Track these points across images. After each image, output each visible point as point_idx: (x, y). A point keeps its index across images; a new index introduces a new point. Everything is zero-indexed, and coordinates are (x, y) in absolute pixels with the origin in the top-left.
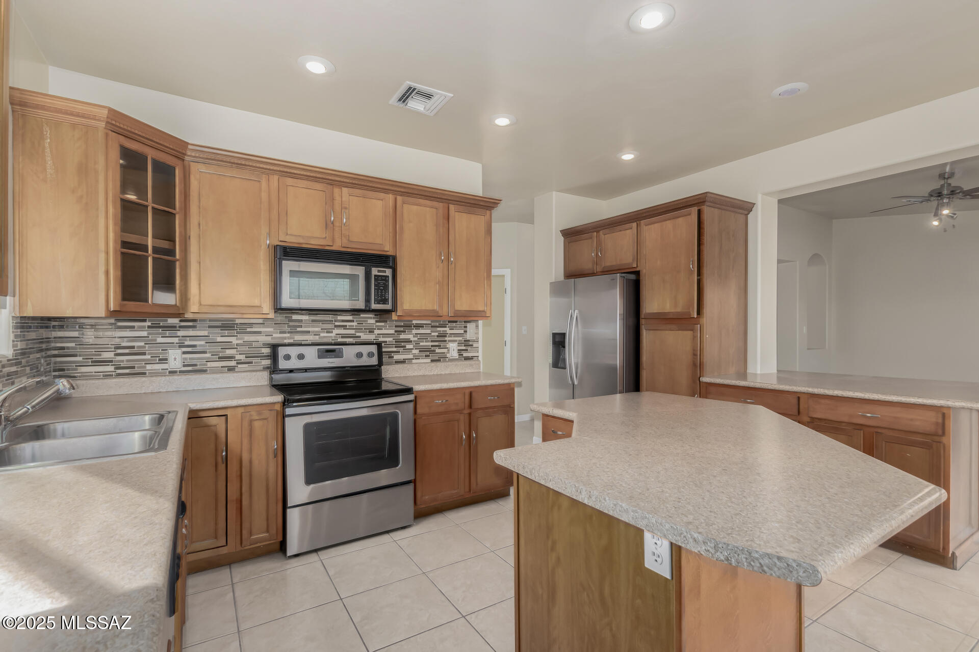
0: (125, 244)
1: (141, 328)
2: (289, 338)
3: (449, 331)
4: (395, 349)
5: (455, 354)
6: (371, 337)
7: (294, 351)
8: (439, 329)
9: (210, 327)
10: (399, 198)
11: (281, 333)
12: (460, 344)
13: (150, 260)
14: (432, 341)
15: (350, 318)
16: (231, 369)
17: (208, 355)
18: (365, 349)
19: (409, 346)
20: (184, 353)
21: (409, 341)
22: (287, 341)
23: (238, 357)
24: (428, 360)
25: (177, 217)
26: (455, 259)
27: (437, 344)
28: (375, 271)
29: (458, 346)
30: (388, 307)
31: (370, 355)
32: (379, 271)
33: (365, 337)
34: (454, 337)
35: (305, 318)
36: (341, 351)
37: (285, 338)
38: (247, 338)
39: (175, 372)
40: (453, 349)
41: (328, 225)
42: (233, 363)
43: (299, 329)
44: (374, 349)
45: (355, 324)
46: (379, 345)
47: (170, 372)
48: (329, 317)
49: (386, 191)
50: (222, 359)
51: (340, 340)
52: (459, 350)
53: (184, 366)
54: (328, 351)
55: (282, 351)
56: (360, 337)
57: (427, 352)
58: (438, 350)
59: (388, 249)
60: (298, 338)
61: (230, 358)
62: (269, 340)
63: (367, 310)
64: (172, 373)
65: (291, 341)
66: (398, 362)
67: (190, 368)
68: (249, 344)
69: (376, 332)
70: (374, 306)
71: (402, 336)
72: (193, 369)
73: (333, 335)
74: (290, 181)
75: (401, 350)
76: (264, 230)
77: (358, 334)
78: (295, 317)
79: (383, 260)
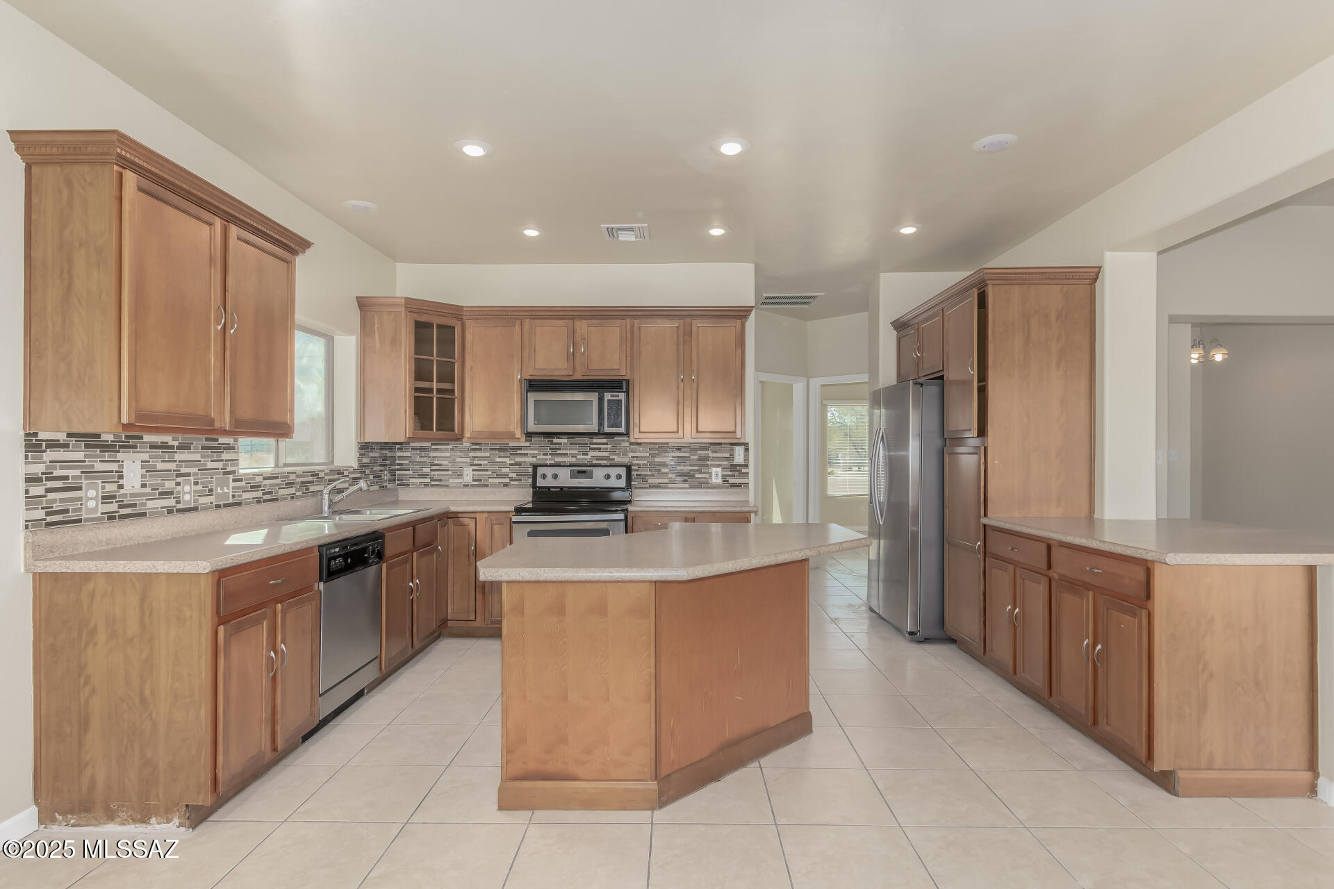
0: (417, 390)
1: (446, 450)
2: (550, 459)
3: (711, 455)
4: (649, 473)
5: (719, 481)
6: (625, 460)
7: (549, 472)
8: (699, 452)
9: (491, 449)
10: (636, 322)
11: (544, 454)
12: (724, 469)
13: (435, 399)
14: (690, 466)
15: (605, 441)
16: (506, 485)
17: (490, 473)
18: (614, 472)
19: (664, 470)
20: (473, 470)
21: (664, 465)
22: (548, 462)
23: (511, 475)
24: (687, 486)
25: (456, 364)
26: (698, 376)
27: (696, 468)
28: (608, 396)
29: (722, 471)
30: (622, 430)
31: (619, 477)
32: (612, 396)
33: (618, 459)
34: (718, 461)
35: (564, 441)
36: (591, 472)
37: (547, 459)
38: (518, 459)
39: (468, 485)
40: (716, 475)
41: (572, 357)
42: (507, 480)
43: (558, 452)
44: (623, 471)
45: (609, 446)
46: (629, 469)
47: (464, 485)
48: (587, 440)
49: (623, 317)
50: (499, 476)
51: (595, 462)
52: (723, 476)
53: (473, 481)
54: (579, 472)
55: (541, 471)
56: (613, 459)
57: (687, 477)
58: (697, 475)
59: (624, 373)
60: (558, 459)
61: (506, 475)
62: (534, 460)
63: (599, 434)
64: (466, 486)
65: (552, 462)
66: (651, 487)
67: (477, 483)
68: (518, 464)
69: (631, 454)
70: (607, 429)
71: (657, 460)
72: (480, 483)
73: (589, 457)
74: (538, 322)
75: (656, 473)
76: (517, 367)
77: (612, 457)
78: (555, 441)
79: (616, 385)
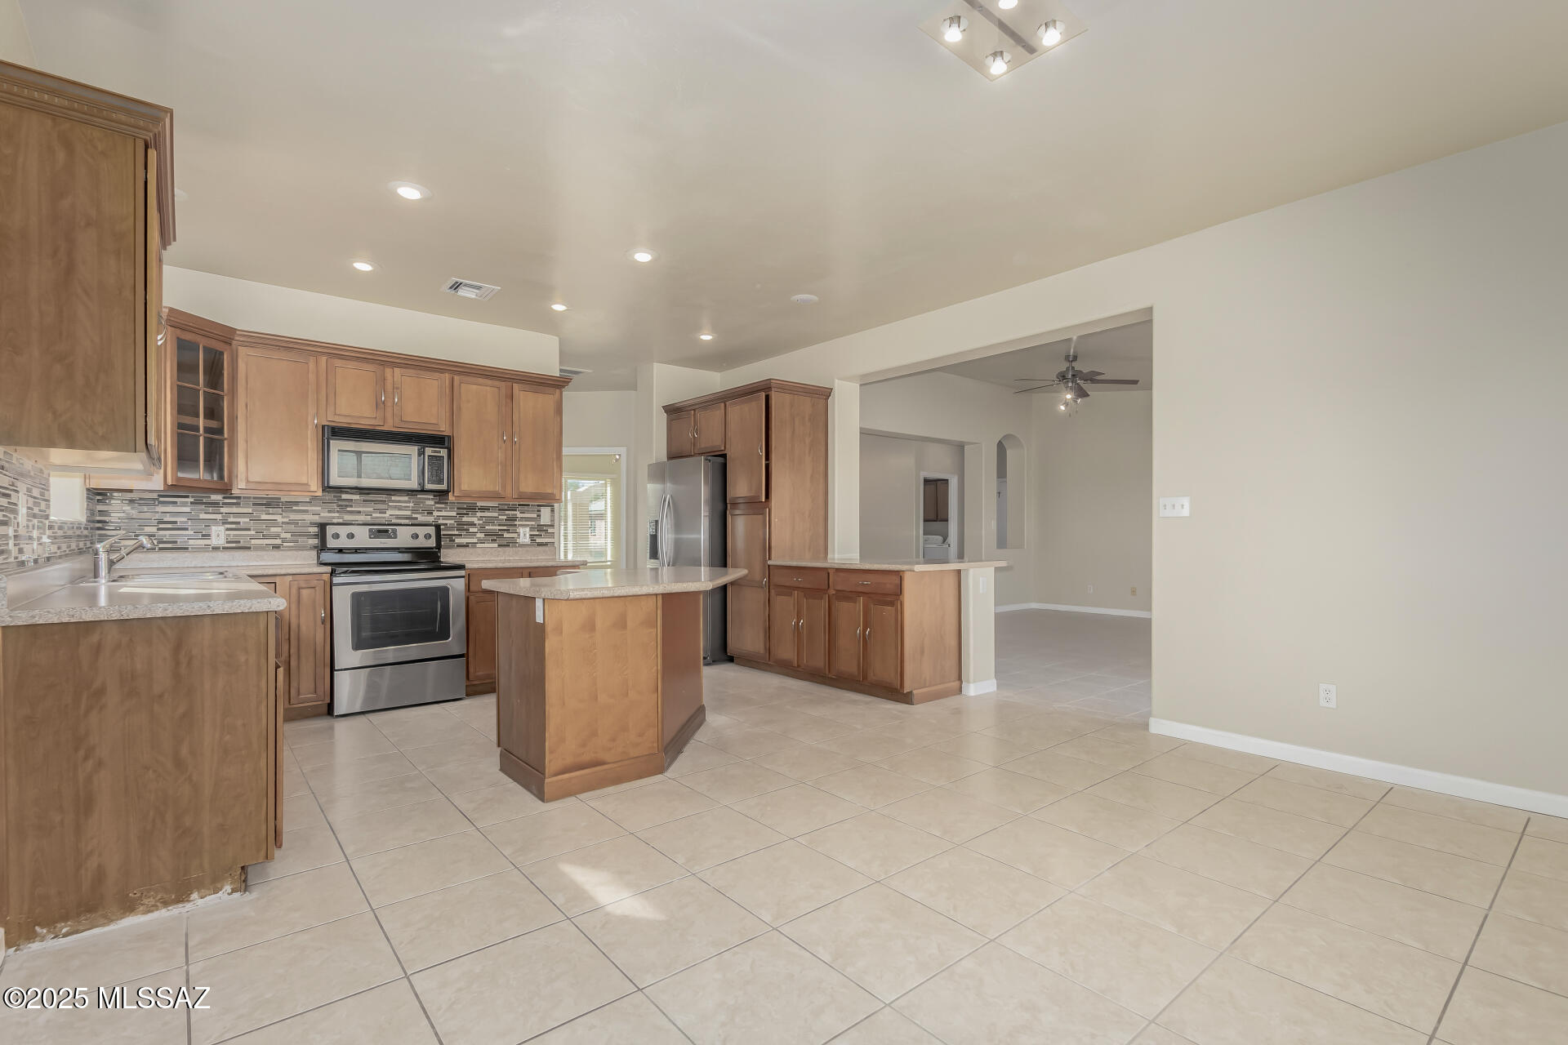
0: (181, 426)
1: (184, 504)
2: (338, 518)
3: (519, 515)
4: (457, 533)
5: (527, 540)
6: (430, 519)
7: (343, 531)
8: (507, 512)
9: (254, 504)
10: (456, 378)
11: (329, 512)
12: (532, 529)
13: (201, 439)
14: (499, 525)
15: (406, 498)
16: (276, 547)
17: (253, 532)
18: (421, 531)
19: (472, 530)
20: (228, 529)
21: (473, 524)
22: (335, 521)
23: (283, 535)
24: (496, 545)
25: (225, 398)
26: (520, 439)
27: (505, 528)
28: (429, 451)
29: (530, 531)
30: (444, 487)
31: (428, 536)
32: (433, 452)
33: (421, 518)
34: (526, 521)
35: (357, 497)
36: (394, 532)
37: (334, 518)
38: (293, 516)
39: (219, 548)
40: (524, 534)
41: (379, 405)
42: (278, 542)
43: (348, 509)
44: (431, 530)
45: (411, 505)
46: (438, 528)
47: (213, 548)
48: (383, 497)
49: (442, 371)
50: (265, 537)
51: (394, 521)
52: (531, 535)
53: (228, 542)
54: (379, 531)
55: (330, 530)
56: (416, 518)
57: (493, 536)
58: (506, 535)
59: (443, 429)
60: (348, 518)
61: (277, 536)
62: (316, 519)
63: (423, 491)
64: (216, 548)
65: (341, 521)
66: (460, 546)
67: (234, 545)
68: (295, 523)
69: (436, 513)
70: (428, 486)
71: (465, 519)
72: (235, 546)
73: (387, 515)
74: (338, 362)
75: (464, 533)
76: (312, 410)
77: (414, 516)
78: (344, 496)
79: (438, 440)
